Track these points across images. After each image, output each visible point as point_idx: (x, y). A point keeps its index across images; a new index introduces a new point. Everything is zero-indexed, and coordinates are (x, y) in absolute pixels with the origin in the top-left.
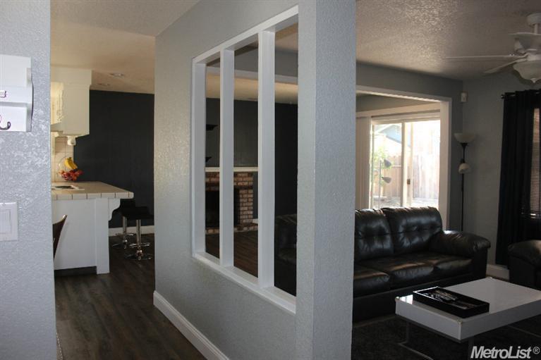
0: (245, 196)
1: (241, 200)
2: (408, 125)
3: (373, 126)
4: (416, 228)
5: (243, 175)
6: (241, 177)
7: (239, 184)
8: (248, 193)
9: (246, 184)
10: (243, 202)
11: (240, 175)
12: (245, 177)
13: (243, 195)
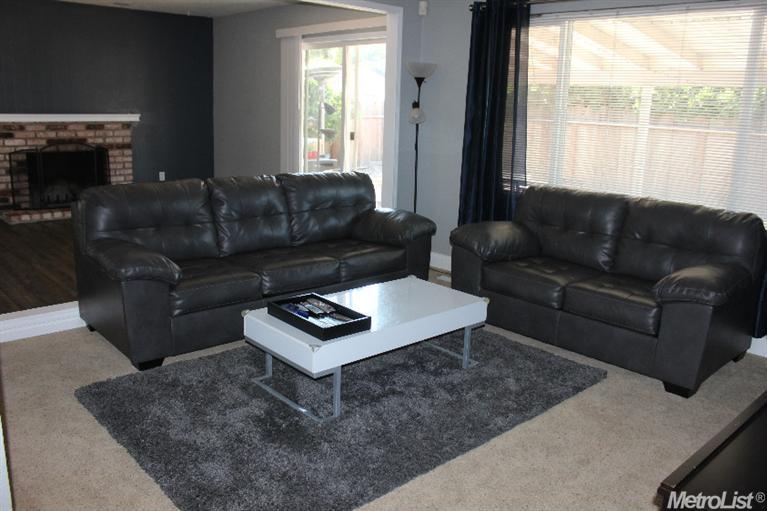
0: (119, 159)
1: (112, 166)
2: (351, 49)
3: (307, 52)
4: (330, 204)
5: (115, 126)
6: (108, 130)
7: (108, 140)
8: (123, 155)
9: (119, 140)
10: (115, 170)
11: (109, 126)
12: (117, 129)
13: (115, 157)
